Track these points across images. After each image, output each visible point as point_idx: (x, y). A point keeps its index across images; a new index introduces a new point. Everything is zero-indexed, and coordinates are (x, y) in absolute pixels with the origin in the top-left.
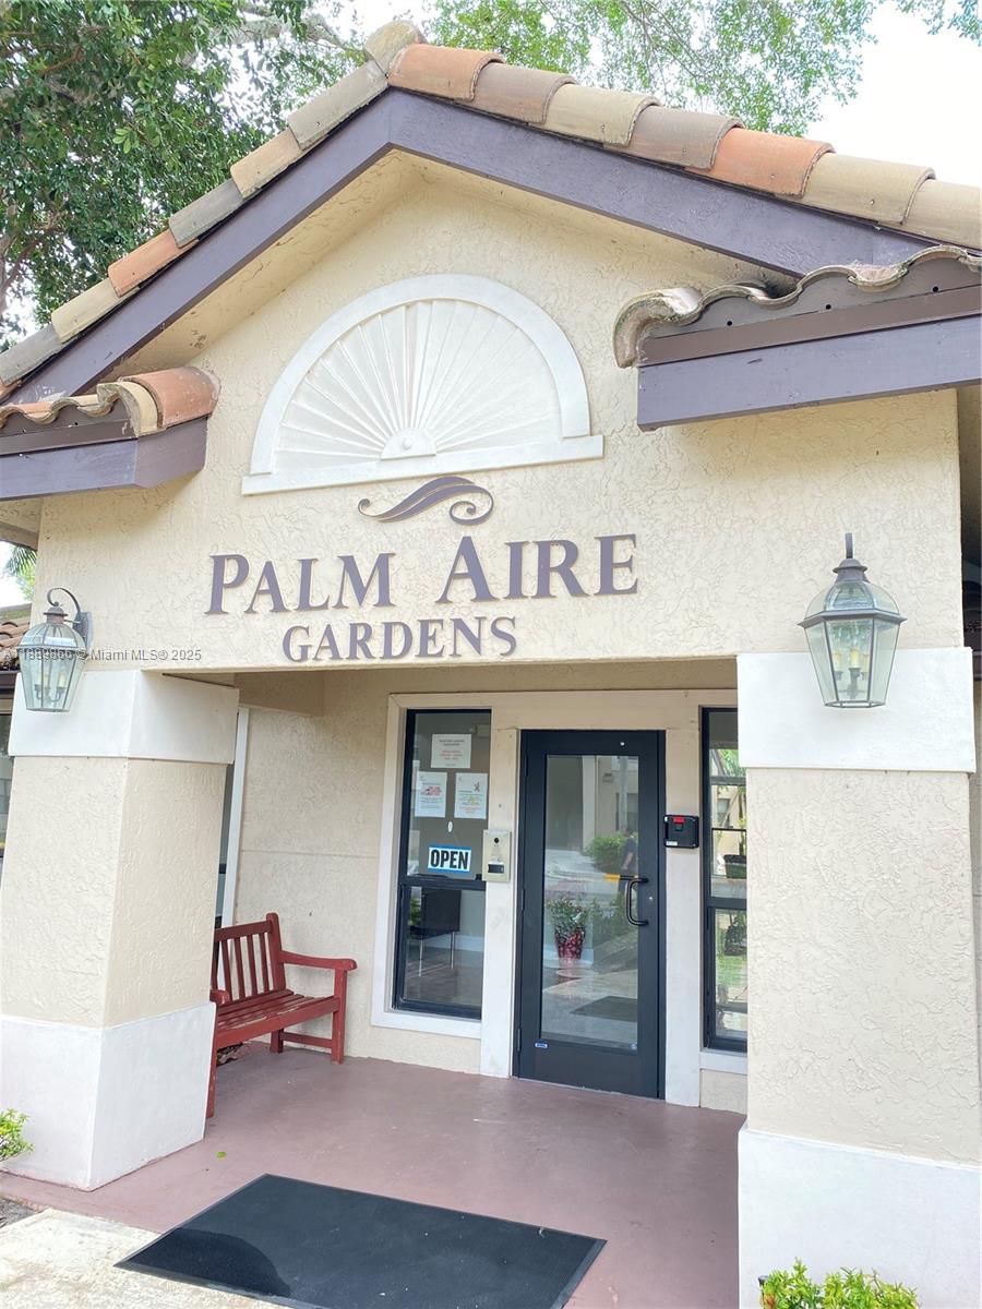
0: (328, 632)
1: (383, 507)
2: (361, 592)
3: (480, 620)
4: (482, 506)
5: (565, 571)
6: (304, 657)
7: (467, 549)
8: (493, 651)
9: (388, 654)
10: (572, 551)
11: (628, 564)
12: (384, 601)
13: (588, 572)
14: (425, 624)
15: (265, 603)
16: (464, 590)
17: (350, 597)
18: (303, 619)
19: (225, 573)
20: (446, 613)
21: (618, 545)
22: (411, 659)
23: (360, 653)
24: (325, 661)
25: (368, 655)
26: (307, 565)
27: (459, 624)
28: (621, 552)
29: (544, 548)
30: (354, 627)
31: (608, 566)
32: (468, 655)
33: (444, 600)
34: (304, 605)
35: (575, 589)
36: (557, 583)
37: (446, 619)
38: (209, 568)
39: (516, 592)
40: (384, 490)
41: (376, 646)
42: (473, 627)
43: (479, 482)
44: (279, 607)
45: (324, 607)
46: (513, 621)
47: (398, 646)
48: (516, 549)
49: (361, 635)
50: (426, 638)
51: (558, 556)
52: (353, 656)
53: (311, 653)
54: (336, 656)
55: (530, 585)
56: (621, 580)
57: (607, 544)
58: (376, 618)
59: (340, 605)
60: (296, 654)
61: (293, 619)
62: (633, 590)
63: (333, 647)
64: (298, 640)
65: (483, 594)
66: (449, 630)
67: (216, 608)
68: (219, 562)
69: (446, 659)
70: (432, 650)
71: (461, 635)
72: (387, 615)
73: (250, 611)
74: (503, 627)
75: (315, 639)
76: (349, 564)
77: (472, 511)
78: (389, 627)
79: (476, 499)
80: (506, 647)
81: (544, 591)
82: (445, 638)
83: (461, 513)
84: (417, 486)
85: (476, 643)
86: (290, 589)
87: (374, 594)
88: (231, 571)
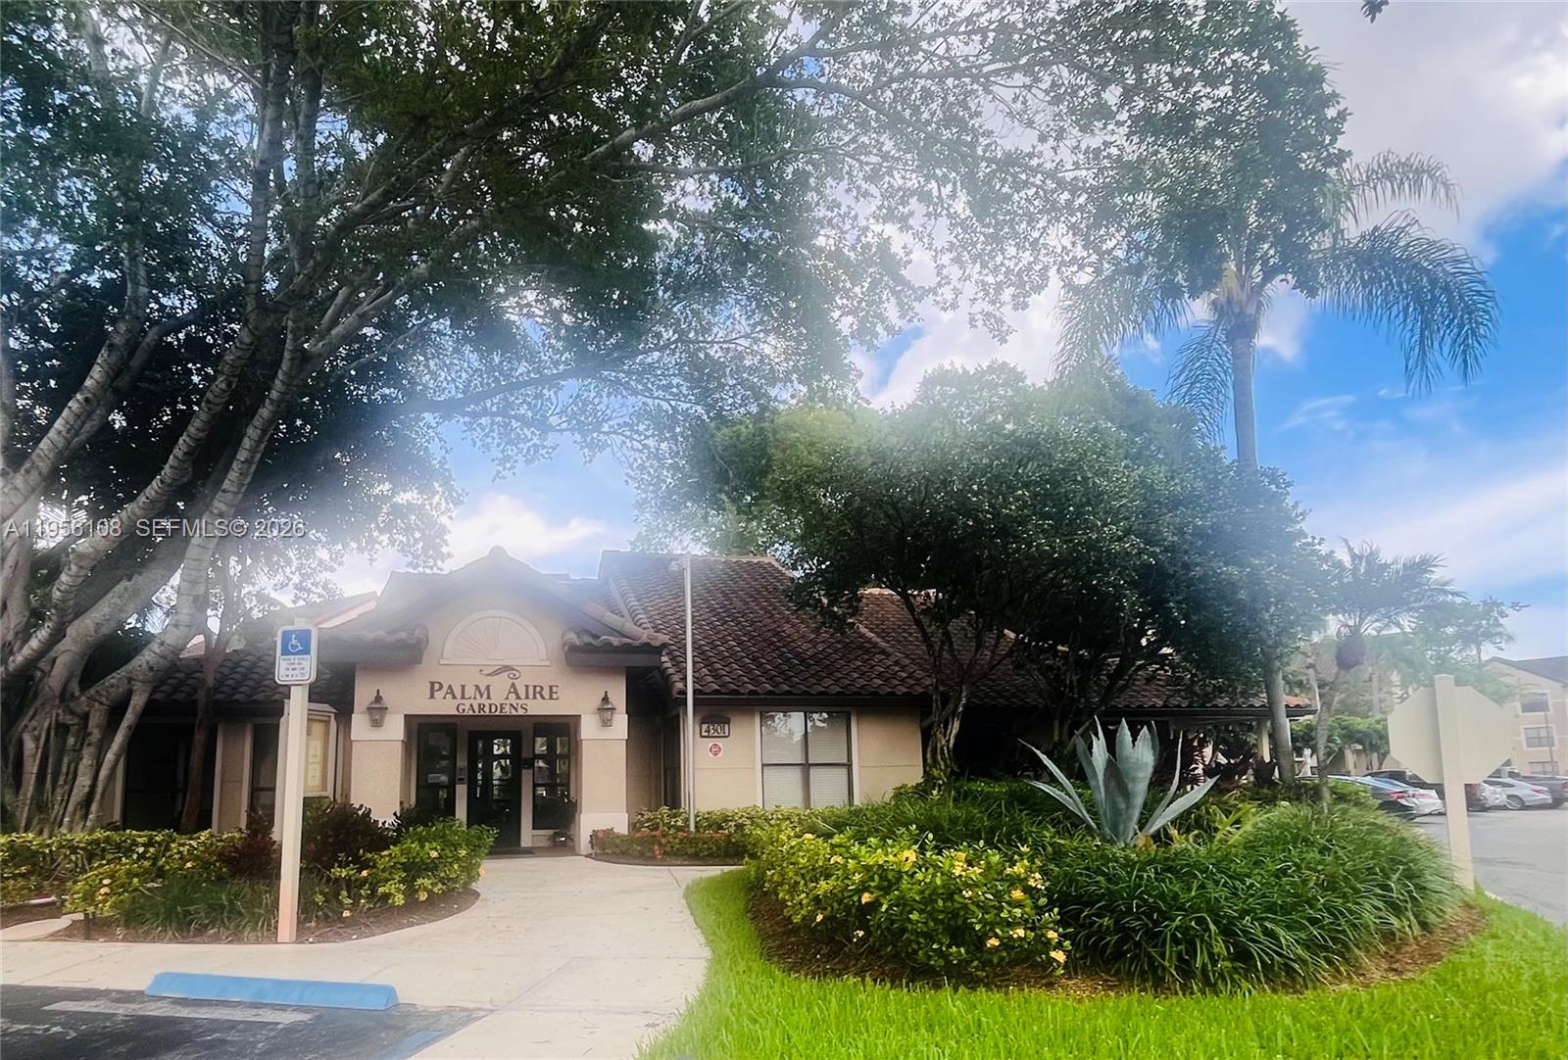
0: (471, 705)
1: (486, 672)
2: (481, 695)
4: (517, 674)
5: (540, 693)
6: (464, 711)
7: (513, 685)
8: (521, 712)
9: (491, 711)
10: (542, 688)
11: (556, 692)
12: (489, 698)
13: (546, 693)
14: (501, 704)
15: (449, 696)
16: (512, 696)
17: (478, 696)
18: (463, 701)
19: (434, 688)
20: (507, 701)
21: (553, 687)
22: (497, 713)
23: (482, 711)
24: (471, 713)
25: (485, 712)
26: (463, 687)
27: (512, 705)
28: (554, 689)
29: (535, 687)
30: (479, 704)
31: (551, 692)
32: (514, 713)
33: (507, 698)
34: (463, 697)
35: (543, 698)
36: (538, 695)
37: (508, 703)
38: (429, 684)
39: (527, 697)
40: (488, 666)
41: (487, 709)
42: (516, 705)
43: (516, 667)
44: (454, 697)
45: (470, 697)
47: (493, 710)
48: (527, 686)
49: (482, 706)
50: (502, 708)
51: (538, 689)
52: (480, 712)
54: (474, 712)
55: (531, 696)
56: (554, 696)
57: (551, 687)
58: (487, 703)
59: (475, 698)
60: (461, 710)
61: (459, 701)
62: (558, 698)
63: (473, 709)
64: (461, 707)
65: (518, 697)
66: (509, 706)
67: (432, 696)
68: (432, 684)
69: (508, 713)
70: (504, 711)
71: (512, 707)
72: (490, 701)
73: (444, 698)
74: (524, 705)
75: (467, 708)
76: (477, 687)
77: (514, 675)
78: (490, 705)
79: (515, 672)
80: (525, 711)
81: (535, 698)
82: (508, 708)
83: (511, 675)
84: (498, 667)
85: (516, 710)
86: (458, 694)
87: (485, 696)
88: (437, 686)
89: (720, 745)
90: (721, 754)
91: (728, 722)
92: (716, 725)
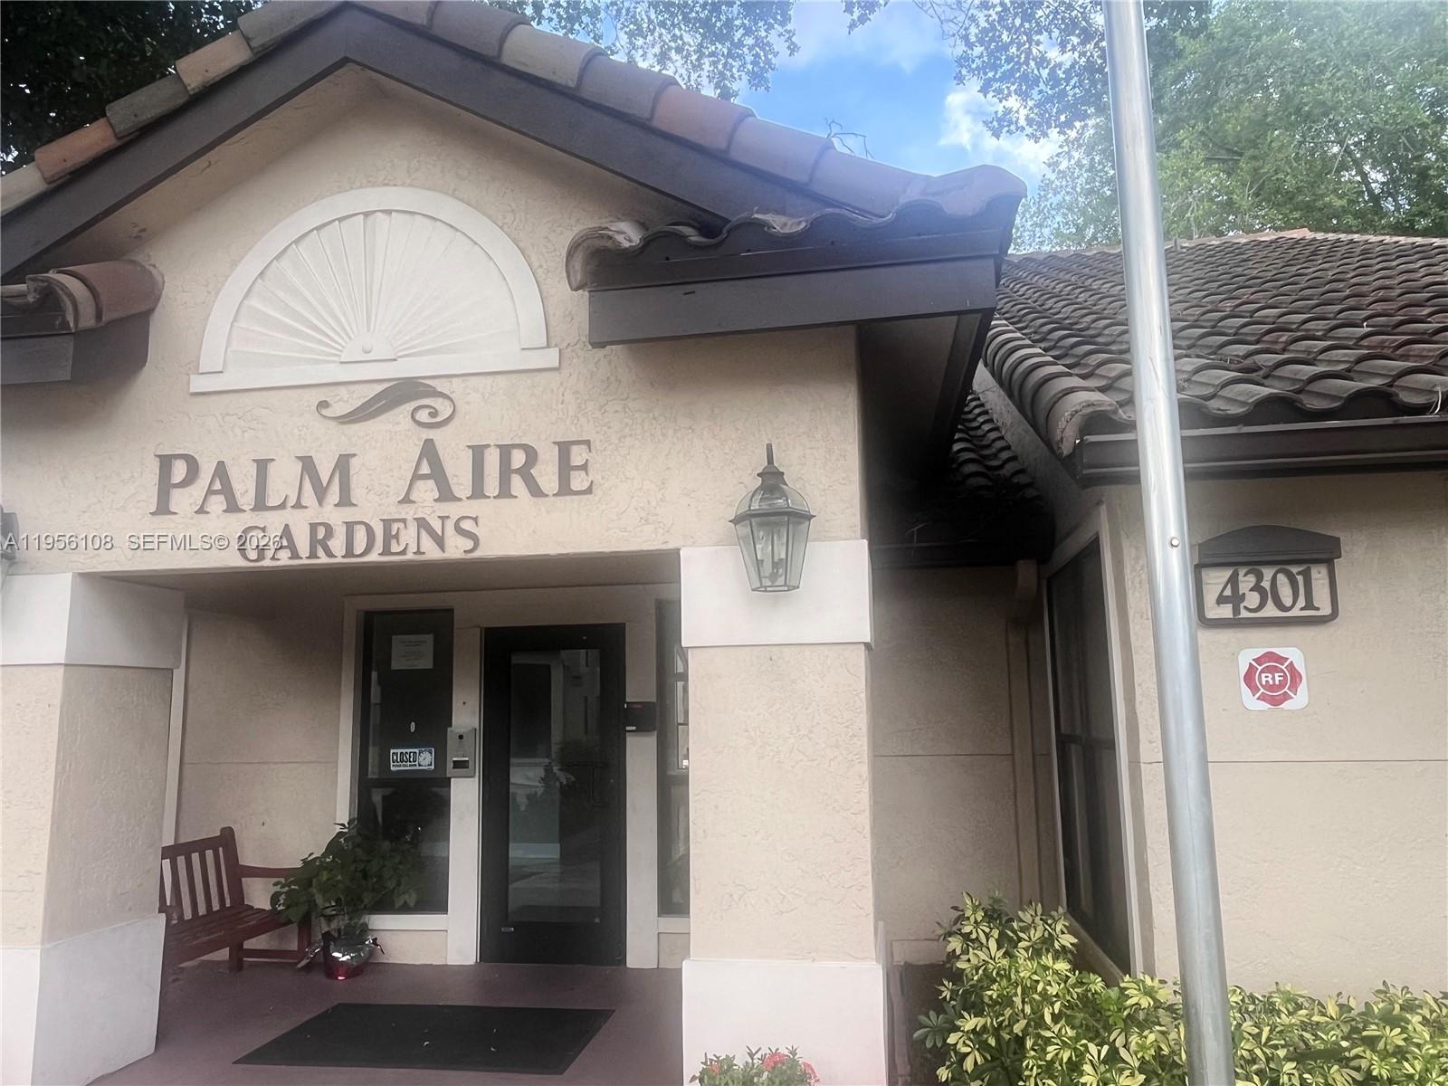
0: (287, 532)
1: (340, 409)
2: (321, 493)
3: (443, 518)
5: (525, 472)
6: (261, 557)
7: (429, 451)
8: (456, 549)
9: (349, 552)
10: (532, 455)
11: (584, 467)
12: (345, 501)
13: (547, 475)
14: (387, 523)
15: (217, 504)
16: (427, 490)
17: (309, 496)
18: (260, 519)
19: (172, 478)
20: (408, 513)
21: (575, 449)
22: (374, 557)
23: (321, 552)
24: (284, 559)
25: (329, 554)
26: (262, 466)
27: (422, 524)
28: (578, 455)
29: (505, 451)
30: (313, 527)
31: (565, 468)
32: (432, 552)
33: (407, 500)
34: (260, 505)
35: (536, 491)
36: (517, 484)
37: (409, 518)
38: (154, 466)
39: (478, 492)
40: (343, 391)
41: (338, 545)
42: (437, 526)
43: (440, 386)
45: (282, 506)
46: (475, 519)
47: (360, 544)
48: (478, 452)
49: (321, 533)
50: (389, 536)
51: (518, 459)
52: (313, 555)
53: (269, 554)
54: (295, 555)
55: (492, 486)
56: (578, 481)
57: (564, 448)
58: (335, 516)
59: (298, 505)
60: (253, 555)
61: (249, 519)
62: (589, 491)
63: (292, 547)
65: (446, 495)
66: (413, 528)
67: (163, 508)
68: (166, 462)
69: (410, 556)
70: (395, 548)
71: (424, 534)
72: (349, 514)
73: (201, 511)
74: (467, 525)
76: (308, 465)
77: (434, 414)
78: (350, 526)
80: (469, 544)
81: (505, 492)
82: (408, 536)
83: (423, 416)
84: (379, 388)
85: (440, 541)
86: (244, 488)
87: (334, 495)
88: (179, 470)
89: (1294, 655)
90: (1299, 700)
91: (1327, 553)
92: (1268, 573)
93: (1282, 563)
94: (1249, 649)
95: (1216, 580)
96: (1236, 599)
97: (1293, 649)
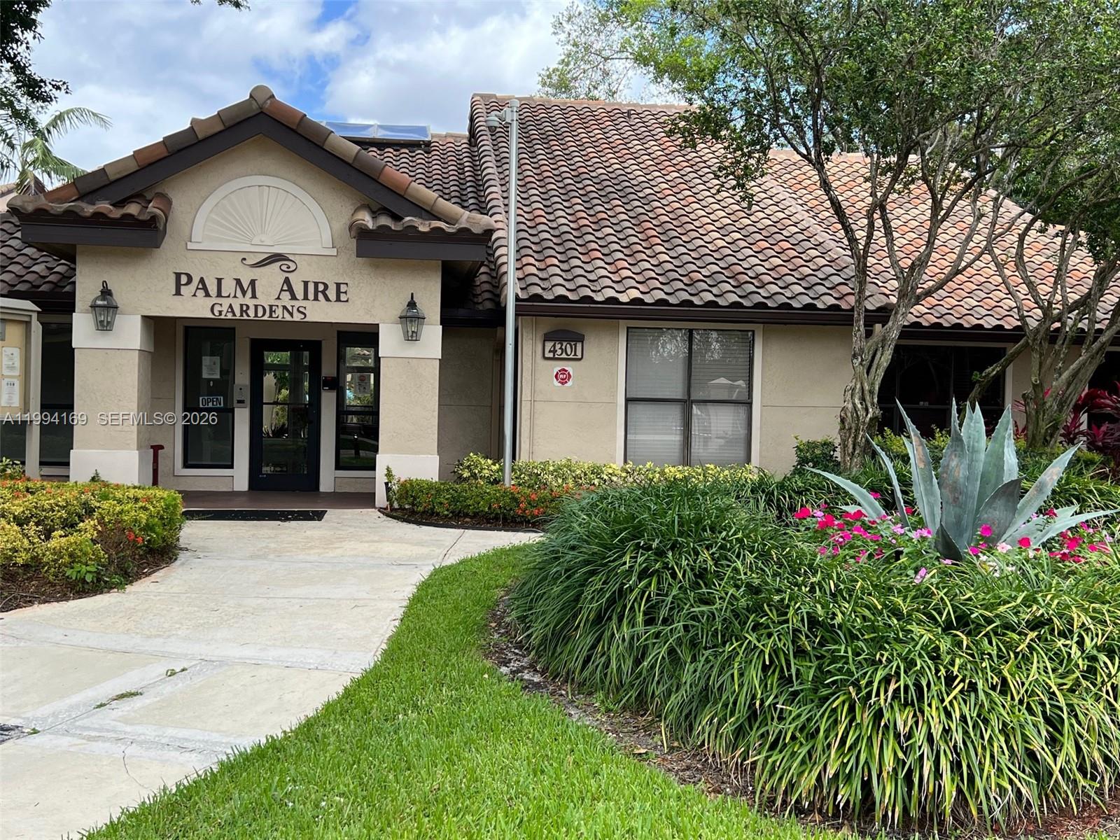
0: (231, 306)
1: (250, 261)
2: (244, 293)
3: (293, 306)
4: (293, 267)
5: (324, 292)
6: (220, 314)
7: (287, 281)
8: (297, 317)
9: (256, 315)
10: (326, 287)
11: (346, 293)
12: (254, 296)
13: (332, 294)
14: (271, 306)
15: (201, 293)
16: (286, 296)
17: (239, 293)
18: (220, 300)
19: (181, 281)
20: (277, 302)
21: (342, 286)
22: (266, 318)
23: (244, 314)
24: (230, 316)
25: (248, 316)
26: (219, 281)
27: (285, 307)
28: (343, 288)
29: (316, 284)
30: (241, 306)
31: (338, 292)
32: (288, 318)
33: (278, 298)
34: (219, 295)
35: (327, 299)
36: (321, 296)
37: (279, 305)
38: (173, 277)
39: (306, 298)
40: (251, 255)
41: (251, 313)
42: (290, 309)
43: (291, 258)
44: (207, 295)
45: (229, 296)
47: (260, 314)
48: (306, 284)
49: (245, 308)
50: (271, 311)
51: (321, 287)
52: (242, 315)
53: (224, 313)
54: (234, 315)
55: (311, 296)
56: (343, 297)
57: (338, 285)
58: (248, 300)
59: (235, 297)
60: (217, 313)
61: (214, 300)
62: (347, 301)
63: (233, 312)
64: (217, 308)
65: (294, 297)
66: (281, 309)
67: (178, 293)
68: (178, 276)
69: (279, 319)
70: (274, 316)
71: (285, 311)
72: (255, 302)
73: (194, 295)
74: (301, 309)
75: (225, 308)
76: (238, 282)
77: (289, 267)
78: (256, 307)
79: (290, 263)
80: (303, 316)
81: (316, 299)
82: (279, 312)
83: (284, 268)
84: (266, 256)
85: (291, 314)
86: (213, 289)
87: (249, 294)
88: (184, 279)
89: (570, 370)
90: (570, 383)
91: (581, 339)
92: (565, 344)
93: (569, 341)
94: (557, 367)
95: (549, 345)
96: (554, 352)
97: (570, 367)
